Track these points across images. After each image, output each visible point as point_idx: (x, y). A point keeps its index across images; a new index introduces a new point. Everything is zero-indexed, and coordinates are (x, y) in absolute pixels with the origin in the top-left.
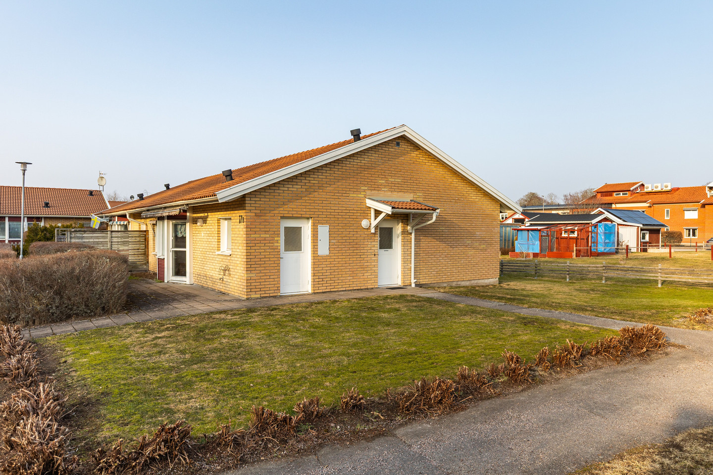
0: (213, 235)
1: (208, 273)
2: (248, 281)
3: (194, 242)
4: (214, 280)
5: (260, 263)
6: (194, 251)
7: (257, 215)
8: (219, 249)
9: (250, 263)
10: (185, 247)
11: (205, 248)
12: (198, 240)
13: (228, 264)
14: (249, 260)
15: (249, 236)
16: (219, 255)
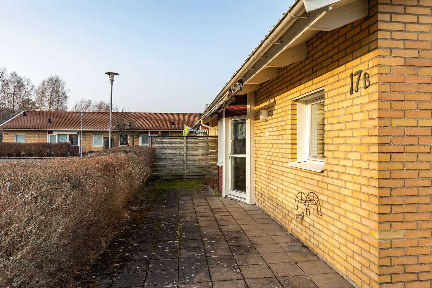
0: (283, 132)
1: (275, 196)
2: (385, 253)
3: (257, 145)
4: (286, 212)
5: (416, 200)
6: (257, 159)
7: (410, 62)
8: (294, 156)
9: (389, 201)
10: (244, 152)
11: (271, 154)
12: (261, 142)
13: (316, 189)
14: (387, 192)
15: (387, 123)
16: (294, 168)
